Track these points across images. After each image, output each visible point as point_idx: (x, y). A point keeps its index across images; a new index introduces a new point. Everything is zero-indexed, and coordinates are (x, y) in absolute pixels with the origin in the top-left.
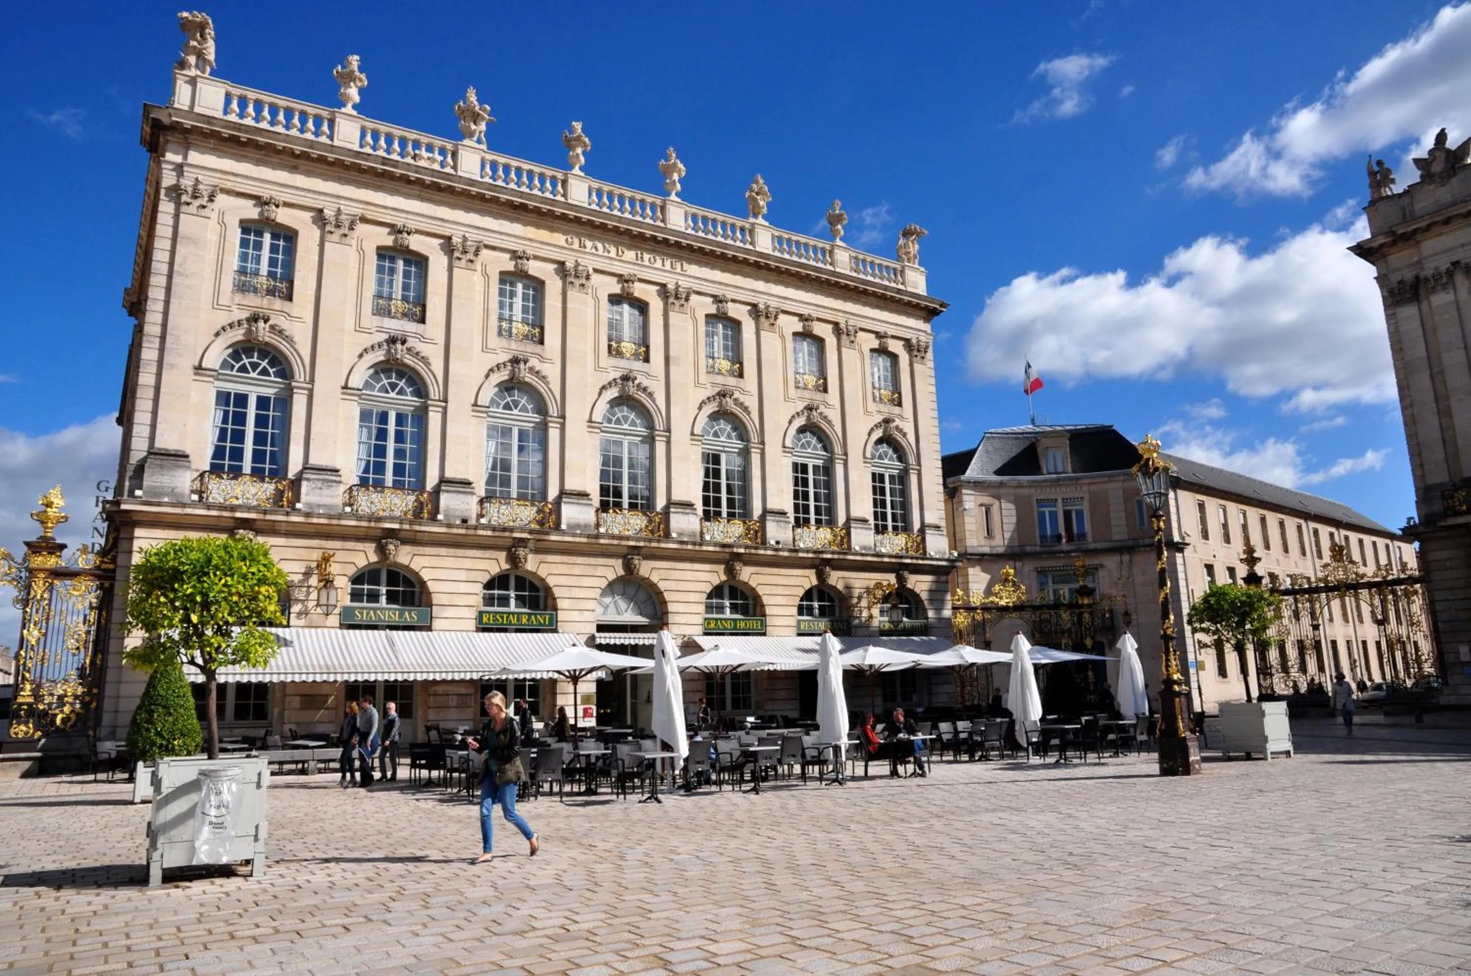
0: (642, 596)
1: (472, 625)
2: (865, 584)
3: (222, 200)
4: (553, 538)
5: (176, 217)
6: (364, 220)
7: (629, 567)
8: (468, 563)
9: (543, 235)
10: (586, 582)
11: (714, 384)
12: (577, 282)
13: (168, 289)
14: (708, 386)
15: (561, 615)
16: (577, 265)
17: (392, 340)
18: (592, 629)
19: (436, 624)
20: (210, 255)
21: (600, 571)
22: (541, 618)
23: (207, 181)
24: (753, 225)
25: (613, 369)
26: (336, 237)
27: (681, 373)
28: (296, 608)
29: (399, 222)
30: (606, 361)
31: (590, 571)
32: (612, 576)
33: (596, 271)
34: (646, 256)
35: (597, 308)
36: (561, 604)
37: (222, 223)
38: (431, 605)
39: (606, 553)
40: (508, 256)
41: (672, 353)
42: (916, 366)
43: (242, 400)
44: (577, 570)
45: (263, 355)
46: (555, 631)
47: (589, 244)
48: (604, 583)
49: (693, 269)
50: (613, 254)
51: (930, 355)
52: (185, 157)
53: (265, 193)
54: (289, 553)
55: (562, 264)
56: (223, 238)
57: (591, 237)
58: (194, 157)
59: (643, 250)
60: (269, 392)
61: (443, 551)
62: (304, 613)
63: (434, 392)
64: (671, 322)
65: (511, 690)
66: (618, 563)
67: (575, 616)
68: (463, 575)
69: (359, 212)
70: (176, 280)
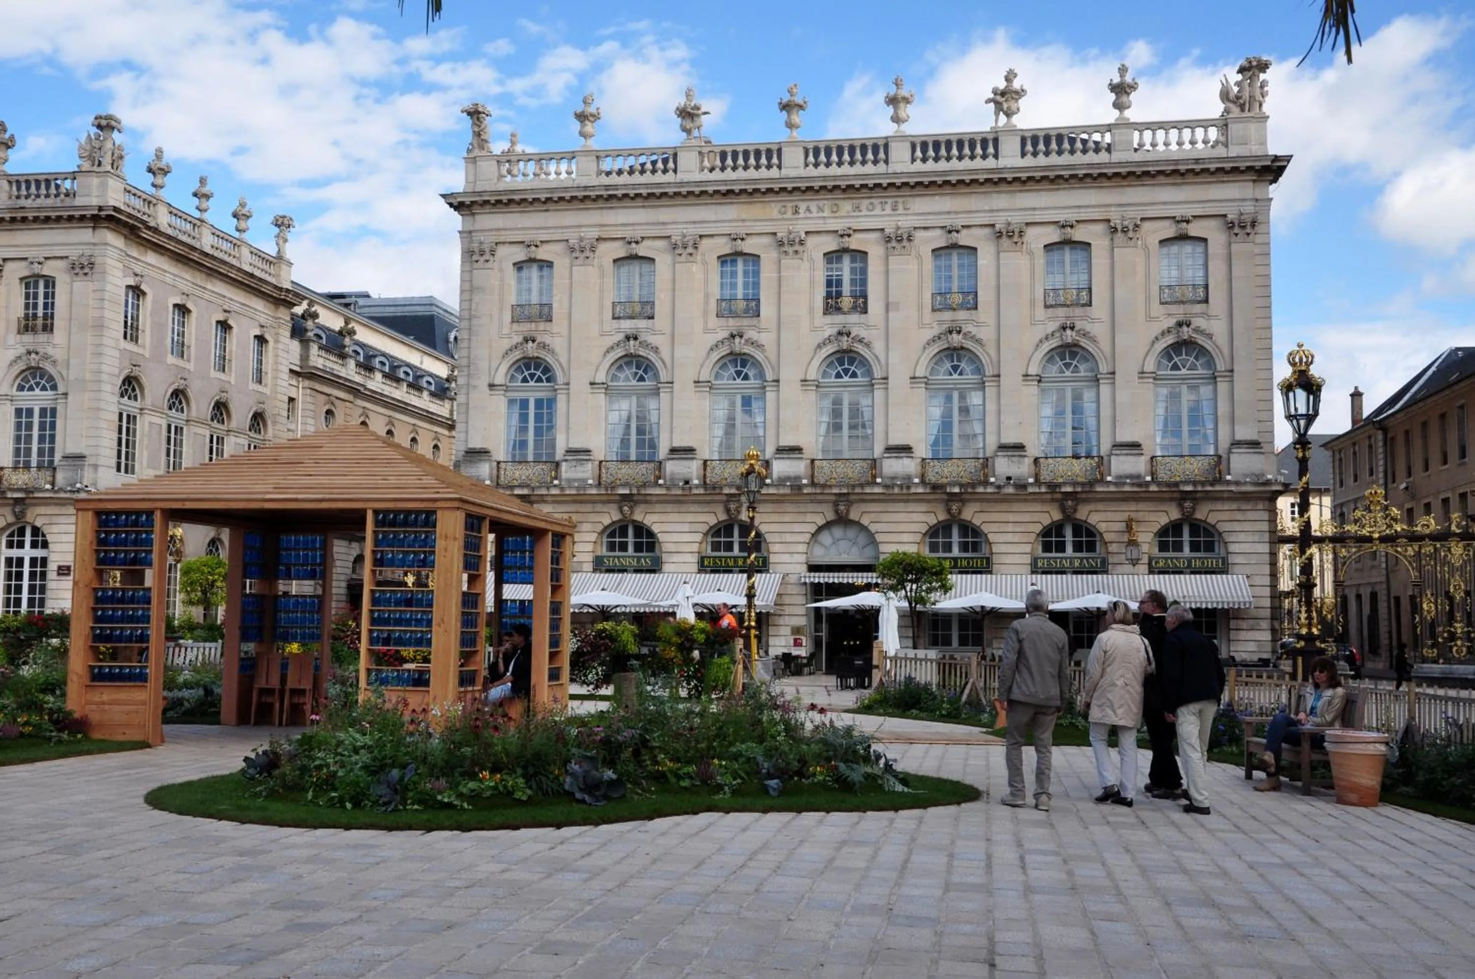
11: (941, 322)
14: (934, 325)
31: (801, 518)
67: (786, 558)
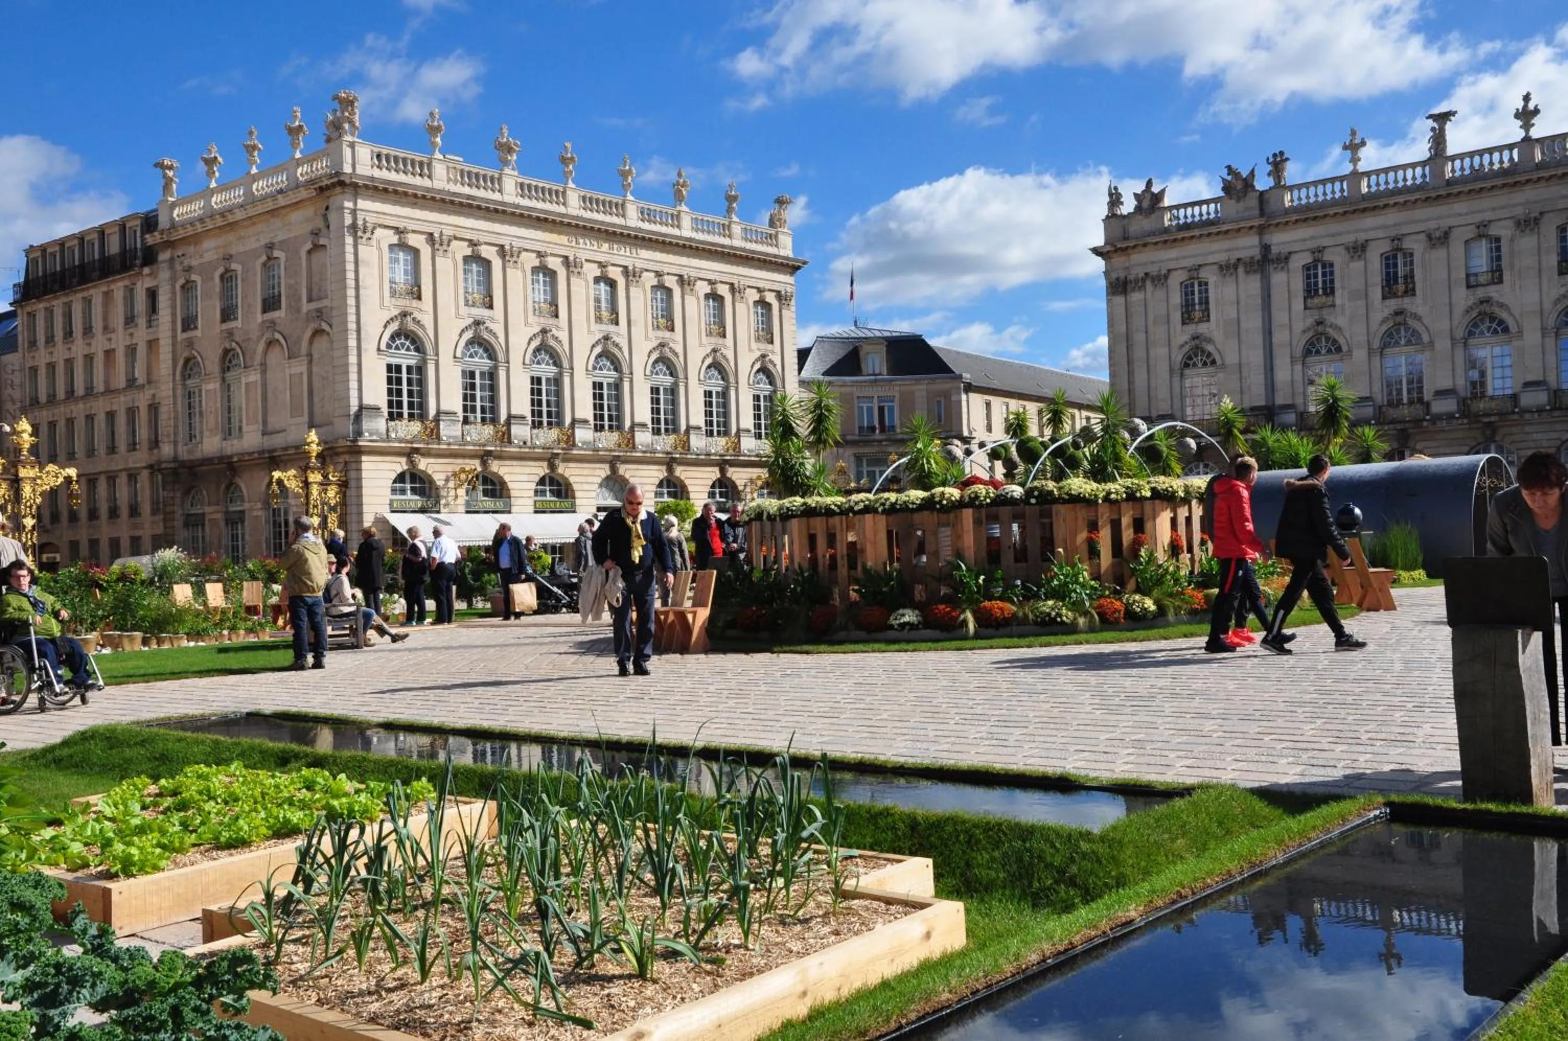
0: (617, 487)
1: (532, 509)
2: (749, 476)
3: (379, 232)
4: (575, 452)
5: (356, 246)
6: (456, 238)
7: (614, 469)
8: (528, 470)
9: (554, 237)
10: (590, 479)
12: (576, 271)
13: (357, 297)
15: (578, 502)
16: (575, 258)
17: (477, 323)
18: (594, 510)
19: (514, 509)
20: (376, 272)
21: (598, 472)
22: (567, 504)
23: (371, 219)
24: (679, 212)
25: (598, 331)
26: (441, 253)
27: (637, 331)
28: (443, 502)
29: (475, 238)
30: (595, 327)
32: (604, 475)
33: (587, 261)
34: (615, 246)
35: (587, 287)
36: (577, 494)
37: (380, 249)
38: (510, 497)
39: (601, 460)
40: (534, 255)
41: (633, 318)
42: (784, 311)
43: (398, 368)
44: (586, 472)
45: (407, 337)
46: (574, 512)
47: (581, 241)
48: (599, 480)
49: (645, 253)
50: (595, 248)
51: (793, 302)
52: (355, 204)
53: (401, 224)
54: (437, 468)
55: (566, 258)
56: (381, 258)
57: (583, 236)
58: (362, 204)
59: (613, 241)
60: (413, 362)
61: (514, 463)
62: (447, 505)
63: (501, 356)
64: (632, 294)
65: (549, 549)
66: (607, 467)
68: (525, 478)
69: (451, 233)
70: (362, 292)
